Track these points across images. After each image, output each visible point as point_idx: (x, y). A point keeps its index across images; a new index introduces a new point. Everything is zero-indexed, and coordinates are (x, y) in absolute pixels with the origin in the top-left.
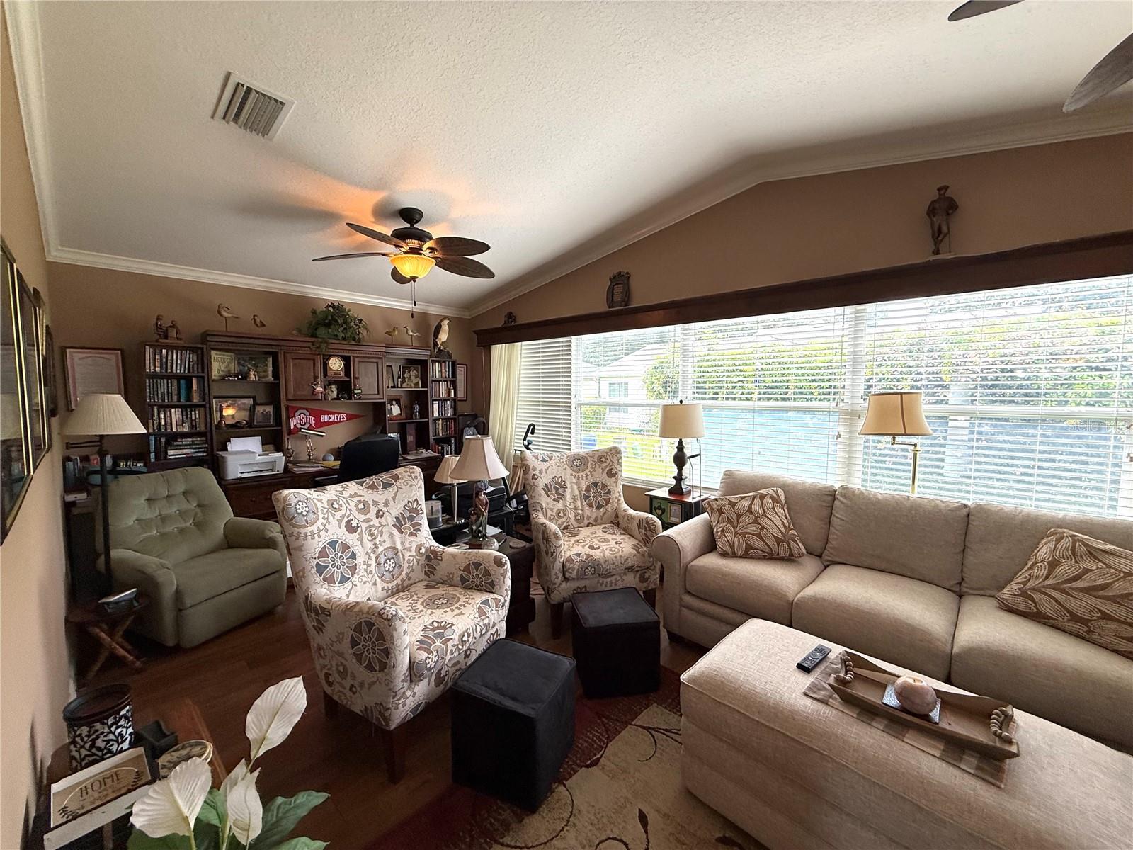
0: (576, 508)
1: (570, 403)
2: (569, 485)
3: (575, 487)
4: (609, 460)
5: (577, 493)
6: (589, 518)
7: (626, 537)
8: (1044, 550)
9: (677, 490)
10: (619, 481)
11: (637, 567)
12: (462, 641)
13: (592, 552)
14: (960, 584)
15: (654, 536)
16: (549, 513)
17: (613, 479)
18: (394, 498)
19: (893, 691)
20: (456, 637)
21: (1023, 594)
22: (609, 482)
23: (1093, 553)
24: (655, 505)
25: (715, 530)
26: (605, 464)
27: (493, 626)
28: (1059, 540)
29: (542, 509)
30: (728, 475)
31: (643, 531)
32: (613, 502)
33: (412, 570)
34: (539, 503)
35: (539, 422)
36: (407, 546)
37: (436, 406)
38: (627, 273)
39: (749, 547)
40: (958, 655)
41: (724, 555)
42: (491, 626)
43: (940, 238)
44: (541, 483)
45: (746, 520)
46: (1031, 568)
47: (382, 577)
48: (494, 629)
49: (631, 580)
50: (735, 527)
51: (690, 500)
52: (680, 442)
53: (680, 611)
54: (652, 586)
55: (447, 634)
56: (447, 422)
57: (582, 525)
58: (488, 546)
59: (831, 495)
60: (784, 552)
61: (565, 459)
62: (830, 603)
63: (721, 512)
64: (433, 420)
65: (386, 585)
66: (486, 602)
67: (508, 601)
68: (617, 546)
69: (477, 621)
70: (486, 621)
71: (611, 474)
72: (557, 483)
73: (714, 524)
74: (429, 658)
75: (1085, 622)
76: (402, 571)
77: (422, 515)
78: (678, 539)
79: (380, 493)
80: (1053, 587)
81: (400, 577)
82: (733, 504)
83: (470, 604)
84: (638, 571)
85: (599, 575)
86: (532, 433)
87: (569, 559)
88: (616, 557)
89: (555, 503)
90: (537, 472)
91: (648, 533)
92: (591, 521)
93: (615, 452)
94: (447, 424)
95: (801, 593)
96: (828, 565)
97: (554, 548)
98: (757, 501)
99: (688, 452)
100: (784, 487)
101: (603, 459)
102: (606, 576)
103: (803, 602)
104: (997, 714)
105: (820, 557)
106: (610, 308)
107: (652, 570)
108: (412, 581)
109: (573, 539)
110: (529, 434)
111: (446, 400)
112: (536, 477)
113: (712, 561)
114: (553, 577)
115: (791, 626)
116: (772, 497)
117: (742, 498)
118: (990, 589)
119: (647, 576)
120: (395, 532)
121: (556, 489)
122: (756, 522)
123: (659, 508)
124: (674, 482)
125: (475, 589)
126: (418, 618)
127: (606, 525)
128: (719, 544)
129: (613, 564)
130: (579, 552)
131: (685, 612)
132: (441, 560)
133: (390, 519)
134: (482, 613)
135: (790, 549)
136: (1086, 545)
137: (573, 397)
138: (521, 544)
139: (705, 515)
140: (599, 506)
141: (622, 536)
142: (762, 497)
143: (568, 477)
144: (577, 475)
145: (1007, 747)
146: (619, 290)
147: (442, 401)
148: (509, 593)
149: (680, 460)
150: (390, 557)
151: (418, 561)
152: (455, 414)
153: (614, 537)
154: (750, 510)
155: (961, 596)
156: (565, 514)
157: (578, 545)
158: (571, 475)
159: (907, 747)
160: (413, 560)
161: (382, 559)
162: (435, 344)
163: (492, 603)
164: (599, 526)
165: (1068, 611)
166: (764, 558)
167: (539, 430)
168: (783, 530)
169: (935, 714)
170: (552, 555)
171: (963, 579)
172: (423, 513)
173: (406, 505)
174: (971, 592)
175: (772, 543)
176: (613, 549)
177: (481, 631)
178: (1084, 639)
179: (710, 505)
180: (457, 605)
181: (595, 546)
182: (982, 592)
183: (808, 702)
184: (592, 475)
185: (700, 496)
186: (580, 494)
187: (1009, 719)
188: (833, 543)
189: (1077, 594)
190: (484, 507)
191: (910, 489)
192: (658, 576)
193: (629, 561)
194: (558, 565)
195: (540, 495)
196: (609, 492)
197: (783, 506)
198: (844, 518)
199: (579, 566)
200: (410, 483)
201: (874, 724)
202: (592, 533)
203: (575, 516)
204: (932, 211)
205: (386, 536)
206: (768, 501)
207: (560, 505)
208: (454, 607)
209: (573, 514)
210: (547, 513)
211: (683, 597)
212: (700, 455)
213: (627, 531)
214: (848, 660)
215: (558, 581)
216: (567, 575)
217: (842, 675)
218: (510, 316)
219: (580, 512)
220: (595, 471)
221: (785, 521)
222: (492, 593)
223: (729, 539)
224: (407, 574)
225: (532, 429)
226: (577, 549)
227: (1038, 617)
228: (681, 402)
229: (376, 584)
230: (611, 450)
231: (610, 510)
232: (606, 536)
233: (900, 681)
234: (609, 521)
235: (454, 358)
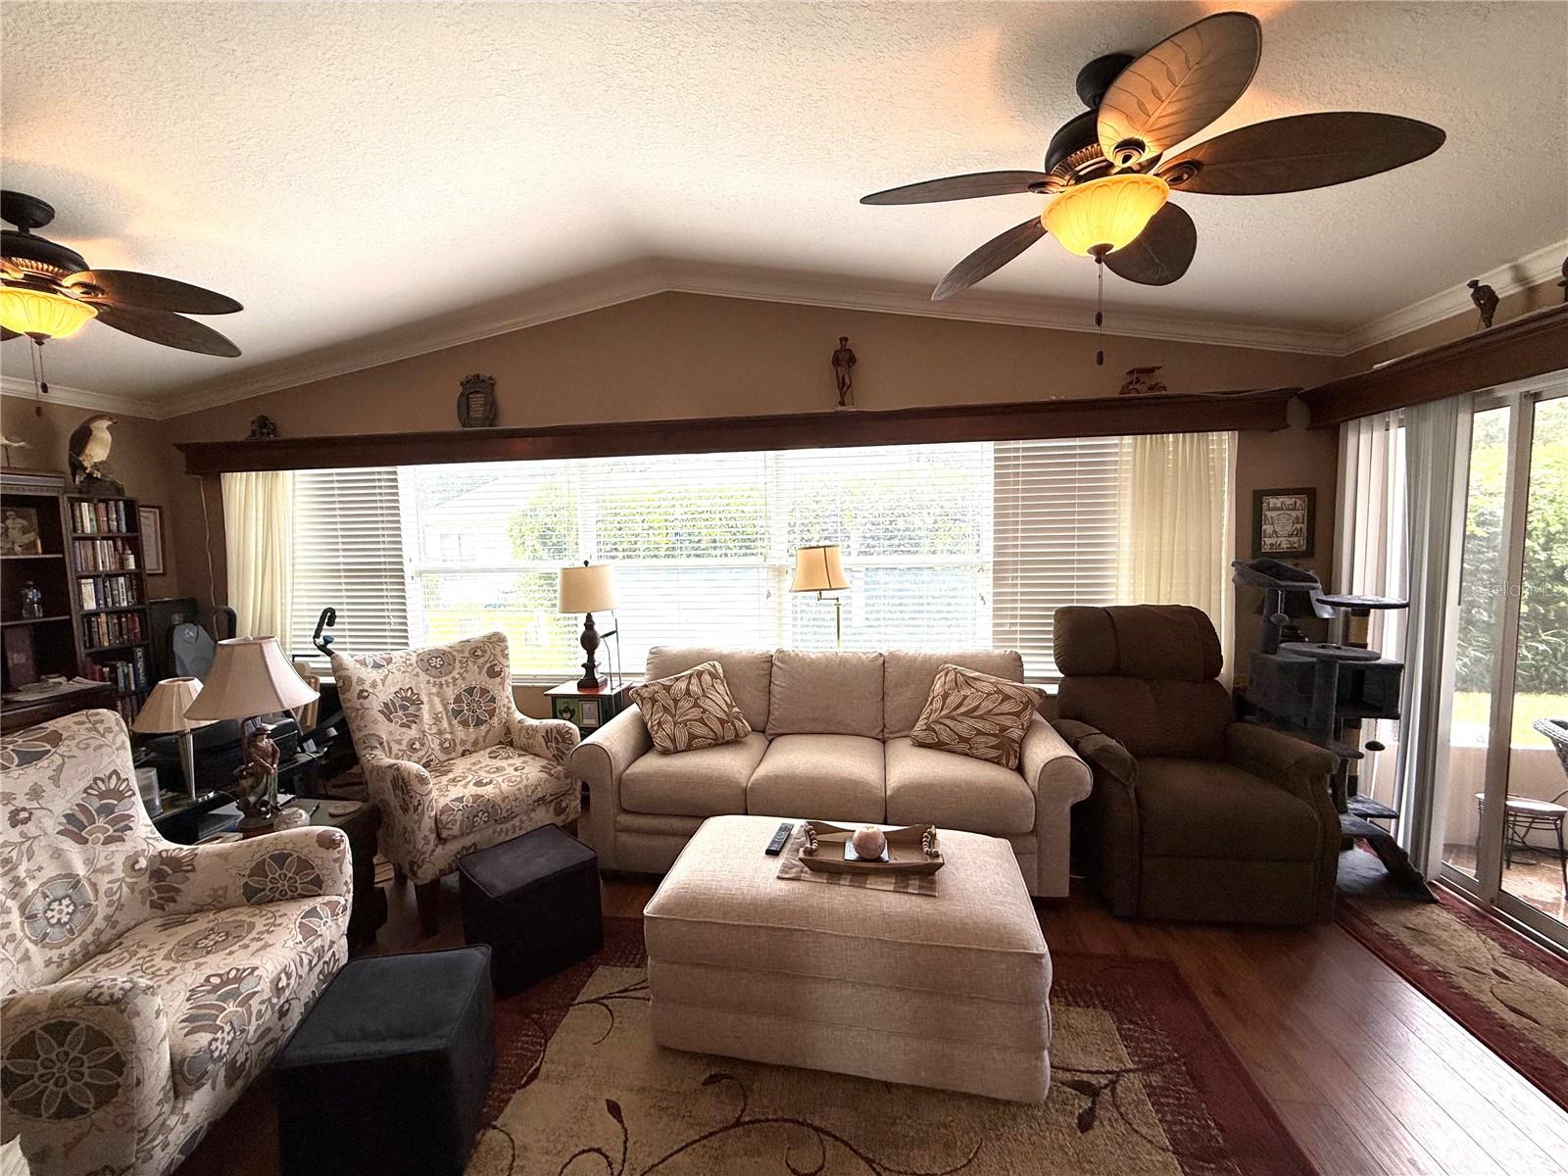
0: (440, 732)
1: (402, 570)
2: (424, 698)
3: (437, 700)
4: (487, 653)
5: (440, 708)
6: (463, 742)
7: (528, 758)
8: (938, 686)
9: (589, 682)
10: (508, 681)
11: (551, 795)
12: (278, 989)
13: (480, 791)
14: (882, 731)
15: (569, 749)
16: (395, 747)
17: (498, 680)
18: (55, 780)
19: (852, 846)
20: (265, 987)
21: (929, 728)
22: (491, 684)
23: (968, 682)
24: (559, 706)
25: (649, 724)
26: (482, 660)
27: (330, 947)
28: (946, 675)
29: (381, 744)
30: (655, 653)
31: (554, 745)
32: (500, 713)
33: (121, 907)
34: (376, 735)
35: (342, 603)
36: (103, 863)
37: (88, 588)
38: (490, 378)
39: (692, 737)
40: (891, 796)
41: (665, 753)
42: (326, 948)
43: (844, 389)
44: (375, 704)
45: (685, 704)
46: (931, 703)
47: (42, 940)
48: (331, 952)
49: (543, 816)
50: (673, 716)
51: (606, 691)
52: (589, 617)
53: (616, 837)
54: (573, 816)
55: (246, 988)
56: (119, 619)
57: (453, 755)
58: (289, 823)
59: (769, 660)
60: (730, 736)
61: (414, 659)
62: (783, 778)
63: (654, 701)
64: (84, 616)
65: (55, 954)
66: (312, 913)
67: (351, 900)
68: (518, 773)
69: (300, 948)
70: (318, 943)
71: (494, 673)
72: (403, 699)
73: (647, 717)
74: (216, 1040)
75: (967, 741)
76: (94, 915)
77: (133, 799)
78: (605, 744)
79: (15, 774)
80: (947, 717)
81: (91, 929)
82: (667, 688)
83: (280, 925)
84: (551, 801)
85: (496, 821)
86: (330, 624)
87: (446, 809)
88: (519, 789)
89: (404, 730)
90: (367, 686)
91: (561, 746)
92: (468, 746)
93: (497, 641)
94: (120, 622)
95: (755, 775)
96: (773, 739)
97: (419, 797)
98: (694, 681)
99: (600, 629)
100: (721, 659)
101: (479, 653)
102: (506, 820)
103: (758, 784)
104: (926, 837)
105: (763, 732)
106: (464, 426)
107: (571, 795)
108: (120, 928)
109: (444, 779)
110: (325, 626)
111: (117, 575)
112: (366, 694)
113: (651, 763)
114: (420, 844)
115: (746, 814)
116: (710, 673)
117: (677, 679)
118: (904, 731)
119: (564, 804)
120: (68, 845)
121: (404, 708)
122: (696, 705)
123: (567, 710)
124: (583, 672)
125: (281, 900)
126: (168, 983)
127: (494, 748)
128: (657, 741)
129: (516, 799)
130: (461, 795)
131: (624, 838)
132: (193, 870)
133: (51, 824)
134: (308, 932)
135: (735, 729)
136: (963, 675)
137: (405, 561)
138: (351, 807)
139: (634, 709)
140: (479, 723)
141: (523, 759)
142: (700, 674)
143: (422, 687)
144: (438, 681)
145: (936, 861)
146: (477, 402)
147: (103, 579)
148: (351, 887)
149: (590, 641)
150: (60, 893)
151: (132, 888)
152: (140, 601)
153: (510, 761)
154: (688, 692)
155: (884, 743)
156: (423, 745)
157: (455, 786)
158: (428, 682)
159: (869, 892)
160: (120, 887)
161: (39, 904)
162: (76, 467)
163: (325, 912)
164: (482, 752)
165: (957, 734)
166: (710, 746)
167: (343, 617)
168: (726, 709)
169: (885, 855)
170: (416, 809)
171: (884, 726)
172: (134, 794)
173: (90, 787)
174: (891, 736)
175: (716, 726)
176: (513, 779)
177: (310, 962)
178: (967, 755)
179: (639, 695)
180: (254, 934)
181: (484, 781)
182: (899, 735)
183: (783, 884)
184: (464, 679)
185: (620, 685)
186: (446, 709)
187: (934, 836)
188: (776, 713)
189: (960, 718)
190: (269, 760)
191: (835, 644)
192: (578, 801)
193: (539, 789)
194: (428, 823)
195: (375, 722)
196: (493, 700)
197: (722, 682)
198: (783, 685)
199: (463, 815)
200: (94, 743)
201: (842, 882)
202: (474, 764)
203: (441, 744)
204: (836, 362)
205: (42, 857)
206: (706, 678)
207: (413, 732)
208: (246, 941)
209: (437, 742)
210: (390, 749)
211: (618, 819)
212: (616, 632)
213: (527, 750)
214: (811, 830)
215: (431, 846)
216: (445, 833)
217: (808, 845)
218: (263, 422)
219: (448, 736)
220: (467, 671)
221: (727, 699)
222: (319, 895)
223: (669, 731)
224: (108, 918)
225: (329, 617)
226: (456, 792)
227: (938, 746)
228: (586, 563)
229: (29, 959)
230: (489, 638)
231: (496, 725)
232: (498, 763)
233: (856, 835)
234: (497, 741)
235: (128, 494)
